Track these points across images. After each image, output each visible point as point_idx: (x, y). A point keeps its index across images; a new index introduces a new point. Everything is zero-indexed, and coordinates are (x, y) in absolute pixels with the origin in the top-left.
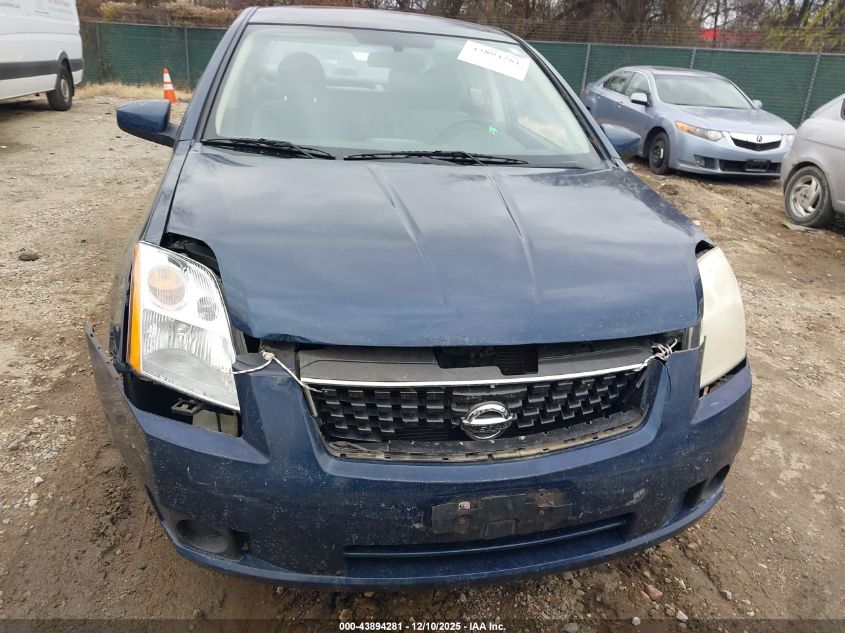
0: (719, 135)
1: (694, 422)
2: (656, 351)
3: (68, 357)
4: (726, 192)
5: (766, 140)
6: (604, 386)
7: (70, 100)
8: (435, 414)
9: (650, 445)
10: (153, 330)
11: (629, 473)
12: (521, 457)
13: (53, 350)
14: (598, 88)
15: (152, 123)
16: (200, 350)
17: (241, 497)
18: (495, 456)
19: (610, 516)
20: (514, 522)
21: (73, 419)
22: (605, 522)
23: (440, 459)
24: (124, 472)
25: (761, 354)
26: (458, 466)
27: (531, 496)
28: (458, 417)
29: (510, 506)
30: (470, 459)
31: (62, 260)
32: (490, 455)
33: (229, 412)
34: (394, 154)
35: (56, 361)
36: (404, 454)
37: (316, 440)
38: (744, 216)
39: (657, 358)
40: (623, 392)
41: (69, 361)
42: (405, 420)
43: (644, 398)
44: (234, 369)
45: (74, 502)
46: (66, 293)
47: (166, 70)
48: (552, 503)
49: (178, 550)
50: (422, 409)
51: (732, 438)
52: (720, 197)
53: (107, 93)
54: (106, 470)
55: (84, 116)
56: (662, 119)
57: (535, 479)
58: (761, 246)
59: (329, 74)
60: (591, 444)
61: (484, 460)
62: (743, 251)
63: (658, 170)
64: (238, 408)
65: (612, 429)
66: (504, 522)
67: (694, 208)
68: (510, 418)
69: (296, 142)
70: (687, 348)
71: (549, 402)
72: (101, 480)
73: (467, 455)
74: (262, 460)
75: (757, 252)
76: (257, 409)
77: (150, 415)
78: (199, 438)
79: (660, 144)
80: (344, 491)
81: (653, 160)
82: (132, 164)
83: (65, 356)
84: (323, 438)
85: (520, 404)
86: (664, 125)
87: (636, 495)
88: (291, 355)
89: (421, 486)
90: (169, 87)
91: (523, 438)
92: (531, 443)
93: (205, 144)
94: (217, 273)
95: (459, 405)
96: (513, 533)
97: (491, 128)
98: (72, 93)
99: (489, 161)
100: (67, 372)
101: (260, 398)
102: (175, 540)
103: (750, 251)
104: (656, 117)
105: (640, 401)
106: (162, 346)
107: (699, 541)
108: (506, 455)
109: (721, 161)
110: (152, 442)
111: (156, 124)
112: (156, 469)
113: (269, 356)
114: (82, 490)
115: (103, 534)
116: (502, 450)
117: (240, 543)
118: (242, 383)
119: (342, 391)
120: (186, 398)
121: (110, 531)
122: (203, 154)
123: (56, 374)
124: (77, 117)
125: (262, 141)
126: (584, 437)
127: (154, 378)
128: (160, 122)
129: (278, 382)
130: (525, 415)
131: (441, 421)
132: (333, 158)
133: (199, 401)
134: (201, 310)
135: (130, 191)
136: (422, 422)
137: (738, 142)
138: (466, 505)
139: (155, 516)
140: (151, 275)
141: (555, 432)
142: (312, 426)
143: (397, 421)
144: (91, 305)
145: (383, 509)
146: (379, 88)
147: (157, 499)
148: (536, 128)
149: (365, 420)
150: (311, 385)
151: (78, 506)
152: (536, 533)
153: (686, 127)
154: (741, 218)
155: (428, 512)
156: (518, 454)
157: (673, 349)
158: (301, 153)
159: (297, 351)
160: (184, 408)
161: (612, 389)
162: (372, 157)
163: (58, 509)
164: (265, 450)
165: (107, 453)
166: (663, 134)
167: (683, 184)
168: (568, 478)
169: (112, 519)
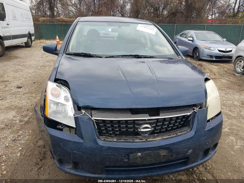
0: (214, 49)
1: (206, 130)
2: (194, 109)
3: (29, 115)
4: (217, 65)
5: (228, 50)
6: (179, 120)
7: (31, 44)
8: (131, 128)
9: (193, 136)
10: (52, 105)
11: (187, 145)
12: (155, 140)
13: (25, 113)
14: (178, 37)
15: (52, 49)
16: (65, 111)
17: (76, 152)
18: (148, 140)
19: (182, 158)
20: (154, 159)
21: (30, 131)
22: (180, 159)
23: (132, 141)
24: (44, 146)
25: (228, 112)
26: (137, 143)
27: (158, 151)
28: (137, 129)
29: (153, 155)
30: (140, 141)
31: (28, 88)
32: (146, 140)
33: (72, 128)
34: (118, 56)
35: (26, 116)
36: (122, 139)
37: (97, 135)
38: (222, 72)
39: (194, 111)
40: (185, 121)
41: (30, 116)
42: (122, 130)
43: (191, 123)
44: (74, 116)
45: (30, 155)
46: (29, 97)
47: (57, 36)
48: (165, 153)
49: (59, 168)
50: (127, 127)
51: (218, 135)
52: (215, 67)
53: (41, 43)
54: (39, 146)
55: (35, 49)
56: (197, 45)
57: (159, 146)
58: (228, 80)
59: (101, 35)
60: (176, 136)
61: (145, 141)
62: (222, 82)
63: (197, 59)
64: (75, 127)
65: (182, 132)
66: (150, 159)
67: (207, 70)
68: (152, 129)
69: (92, 53)
70: (203, 108)
71: (163, 124)
72: (38, 149)
73: (140, 140)
74: (82, 141)
75: (226, 82)
76: (80, 127)
77: (51, 129)
78: (64, 135)
79: (197, 52)
80: (105, 150)
81: (195, 56)
82: (47, 61)
83: (29, 114)
84: (99, 135)
85: (155, 125)
86: (198, 46)
87: (189, 151)
88: (90, 111)
89: (126, 149)
90: (58, 40)
91: (156, 135)
92: (158, 136)
93: (66, 54)
94: (69, 89)
95: (137, 125)
96: (154, 162)
97: (146, 48)
98: (32, 43)
99: (145, 57)
100: (29, 119)
101: (81, 124)
102: (58, 165)
103: (224, 82)
104: (195, 44)
105: (189, 124)
106: (54, 110)
107: (210, 167)
108: (151, 140)
109: (215, 56)
110: (51, 136)
111: (53, 49)
112: (52, 144)
113: (83, 112)
114: (32, 152)
115: (38, 164)
116: (150, 138)
117: (76, 165)
118: (76, 119)
119: (104, 121)
120: (61, 124)
121: (40, 163)
122: (66, 57)
123: (26, 119)
124: (33, 49)
125: (82, 53)
126: (173, 134)
127: (52, 118)
128: (54, 49)
129: (86, 119)
130: (157, 128)
131: (132, 130)
132: (102, 57)
133: (64, 125)
134: (65, 99)
135: (47, 69)
136: (127, 130)
137: (219, 51)
138: (140, 154)
139: (53, 159)
140: (51, 90)
141: (165, 133)
142: (96, 132)
143: (120, 130)
144: (36, 100)
145: (115, 155)
146: (115, 38)
147: (53, 153)
148: (161, 49)
149: (111, 130)
150: (95, 120)
151: (31, 156)
152: (160, 163)
153: (204, 47)
154: (221, 73)
155: (129, 156)
156: (154, 139)
157: (199, 109)
158: (93, 56)
159: (91, 110)
160: (60, 127)
161: (182, 121)
162: (113, 57)
163: (26, 157)
164: (82, 138)
165: (39, 141)
166: (197, 49)
167: (204, 63)
168: (169, 146)
169: (41, 160)
